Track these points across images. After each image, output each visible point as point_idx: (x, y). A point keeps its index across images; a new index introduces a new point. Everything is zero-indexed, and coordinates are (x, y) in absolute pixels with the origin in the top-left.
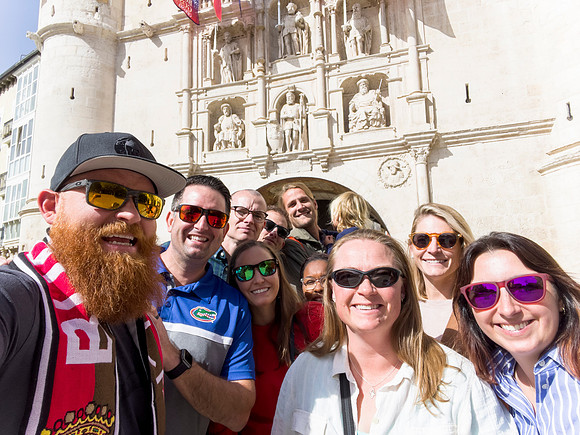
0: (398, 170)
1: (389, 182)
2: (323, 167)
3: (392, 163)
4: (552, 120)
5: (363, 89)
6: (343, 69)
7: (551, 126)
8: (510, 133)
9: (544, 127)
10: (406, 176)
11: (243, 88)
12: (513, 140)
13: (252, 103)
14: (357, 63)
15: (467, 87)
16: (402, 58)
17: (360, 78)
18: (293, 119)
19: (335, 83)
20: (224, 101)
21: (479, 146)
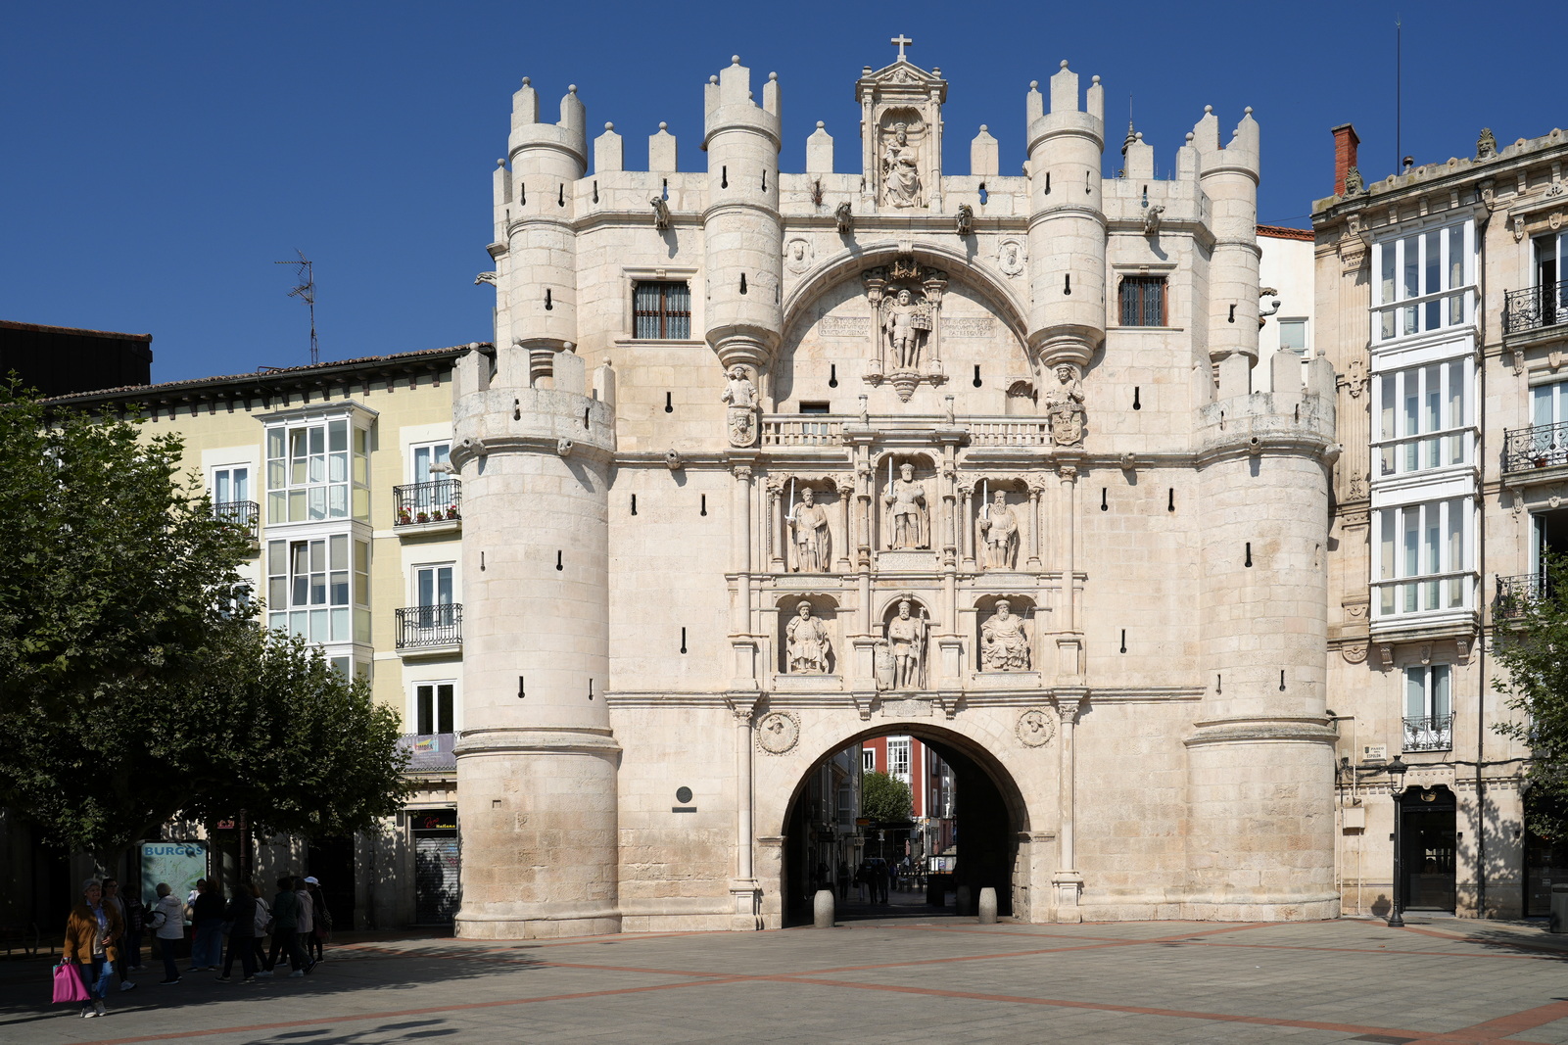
0: (1040, 726)
1: (1028, 740)
2: (948, 713)
3: (1035, 717)
4: (1203, 688)
5: (1003, 612)
6: (980, 582)
7: (1202, 694)
8: (1162, 697)
9: (1195, 695)
10: (1048, 735)
11: (836, 583)
12: (1164, 705)
13: (848, 608)
14: (997, 578)
15: (1124, 631)
16: (1055, 583)
17: (1001, 598)
18: (909, 642)
19: (967, 600)
20: (803, 598)
21: (1129, 707)
